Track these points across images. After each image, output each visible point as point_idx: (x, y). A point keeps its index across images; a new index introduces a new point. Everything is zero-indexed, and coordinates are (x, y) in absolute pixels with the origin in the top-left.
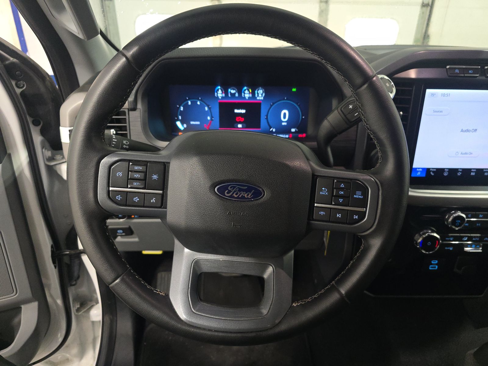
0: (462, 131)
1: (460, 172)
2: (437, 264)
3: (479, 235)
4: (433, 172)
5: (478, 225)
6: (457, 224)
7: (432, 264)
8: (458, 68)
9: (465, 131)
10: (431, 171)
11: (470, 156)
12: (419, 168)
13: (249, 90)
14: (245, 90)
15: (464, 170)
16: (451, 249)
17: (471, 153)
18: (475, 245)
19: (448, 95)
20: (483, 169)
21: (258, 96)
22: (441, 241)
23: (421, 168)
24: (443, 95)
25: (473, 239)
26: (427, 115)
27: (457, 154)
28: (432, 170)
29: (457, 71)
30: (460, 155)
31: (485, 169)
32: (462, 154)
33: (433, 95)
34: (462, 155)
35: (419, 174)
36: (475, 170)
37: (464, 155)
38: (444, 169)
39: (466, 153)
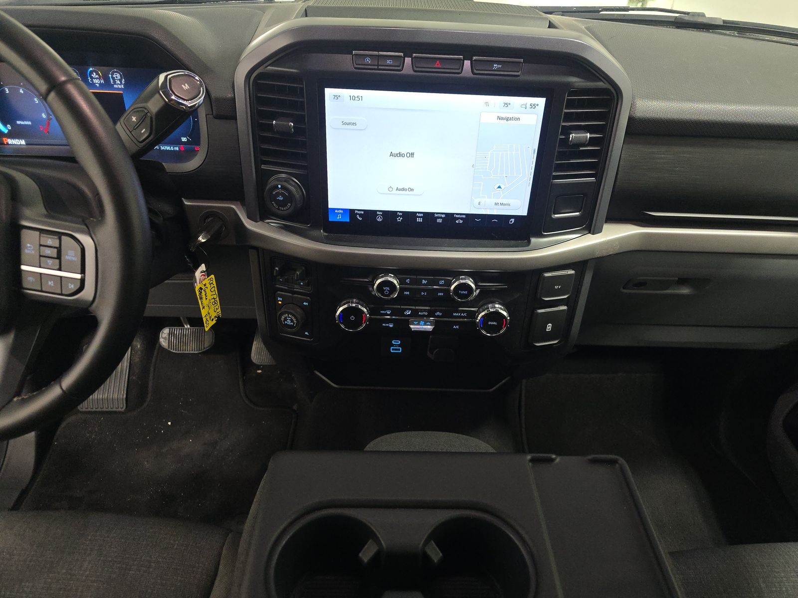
0: (391, 155)
1: (401, 216)
2: (399, 345)
3: (427, 308)
4: (360, 215)
5: (423, 293)
6: (387, 292)
7: (393, 345)
8: (371, 56)
9: (397, 155)
10: (357, 214)
11: (411, 193)
12: (338, 209)
13: (97, 74)
14: (92, 72)
15: (405, 214)
16: (391, 326)
17: (412, 190)
18: (424, 321)
19: (360, 98)
20: (433, 214)
21: (115, 82)
22: (368, 315)
23: (342, 209)
24: (353, 98)
25: (420, 313)
26: (333, 128)
27: (391, 189)
28: (359, 212)
29: (368, 60)
30: (394, 191)
31: (437, 213)
32: (397, 189)
33: (336, 97)
34: (398, 192)
35: (339, 218)
36: (422, 215)
37: (401, 192)
38: (376, 211)
39: (403, 189)
